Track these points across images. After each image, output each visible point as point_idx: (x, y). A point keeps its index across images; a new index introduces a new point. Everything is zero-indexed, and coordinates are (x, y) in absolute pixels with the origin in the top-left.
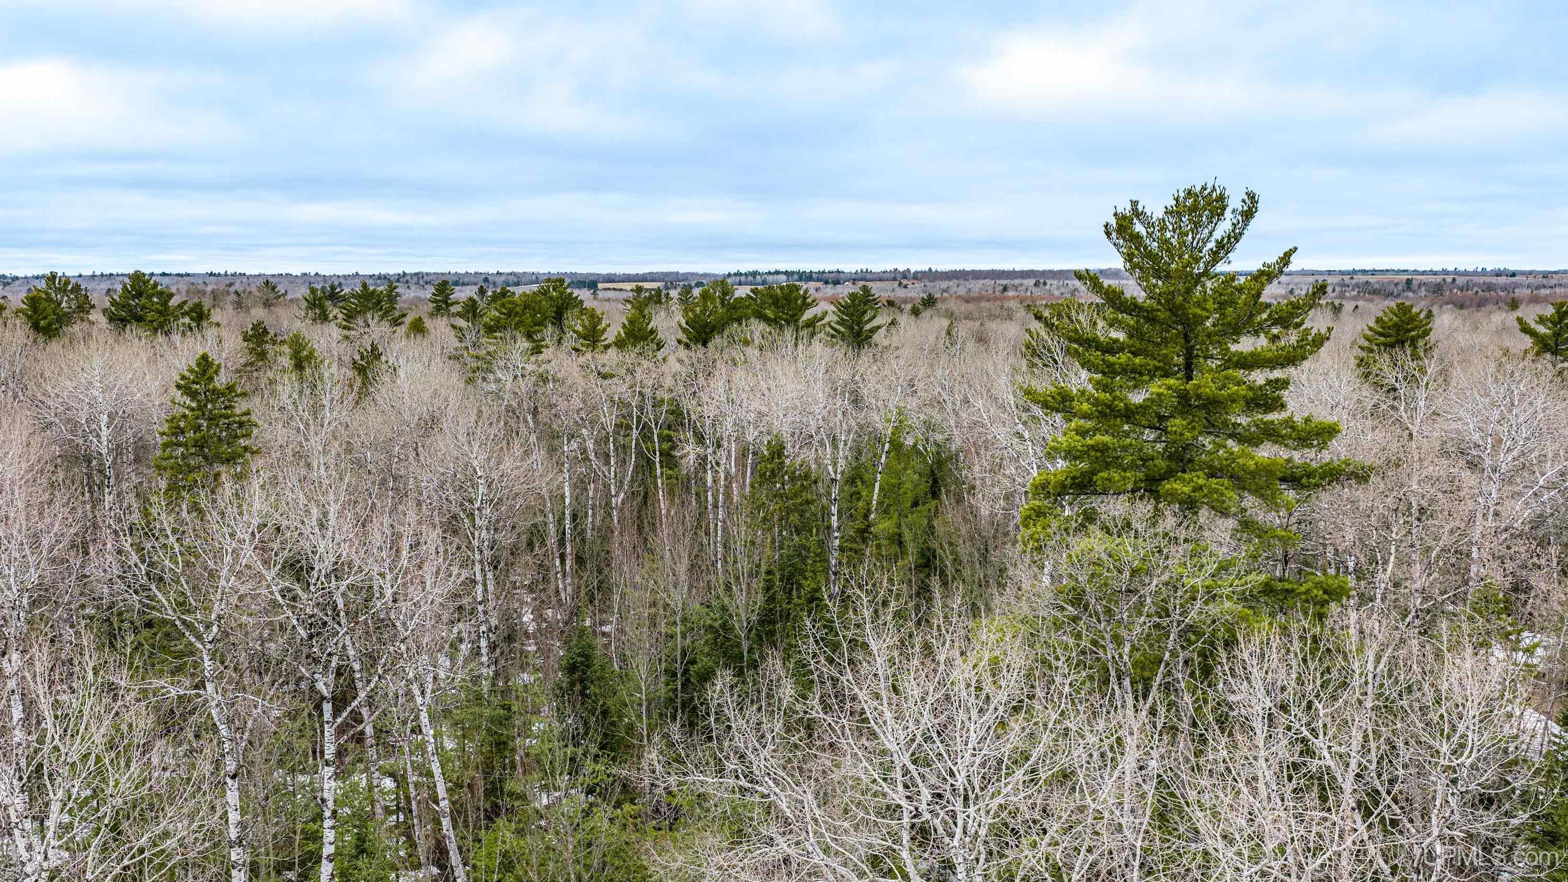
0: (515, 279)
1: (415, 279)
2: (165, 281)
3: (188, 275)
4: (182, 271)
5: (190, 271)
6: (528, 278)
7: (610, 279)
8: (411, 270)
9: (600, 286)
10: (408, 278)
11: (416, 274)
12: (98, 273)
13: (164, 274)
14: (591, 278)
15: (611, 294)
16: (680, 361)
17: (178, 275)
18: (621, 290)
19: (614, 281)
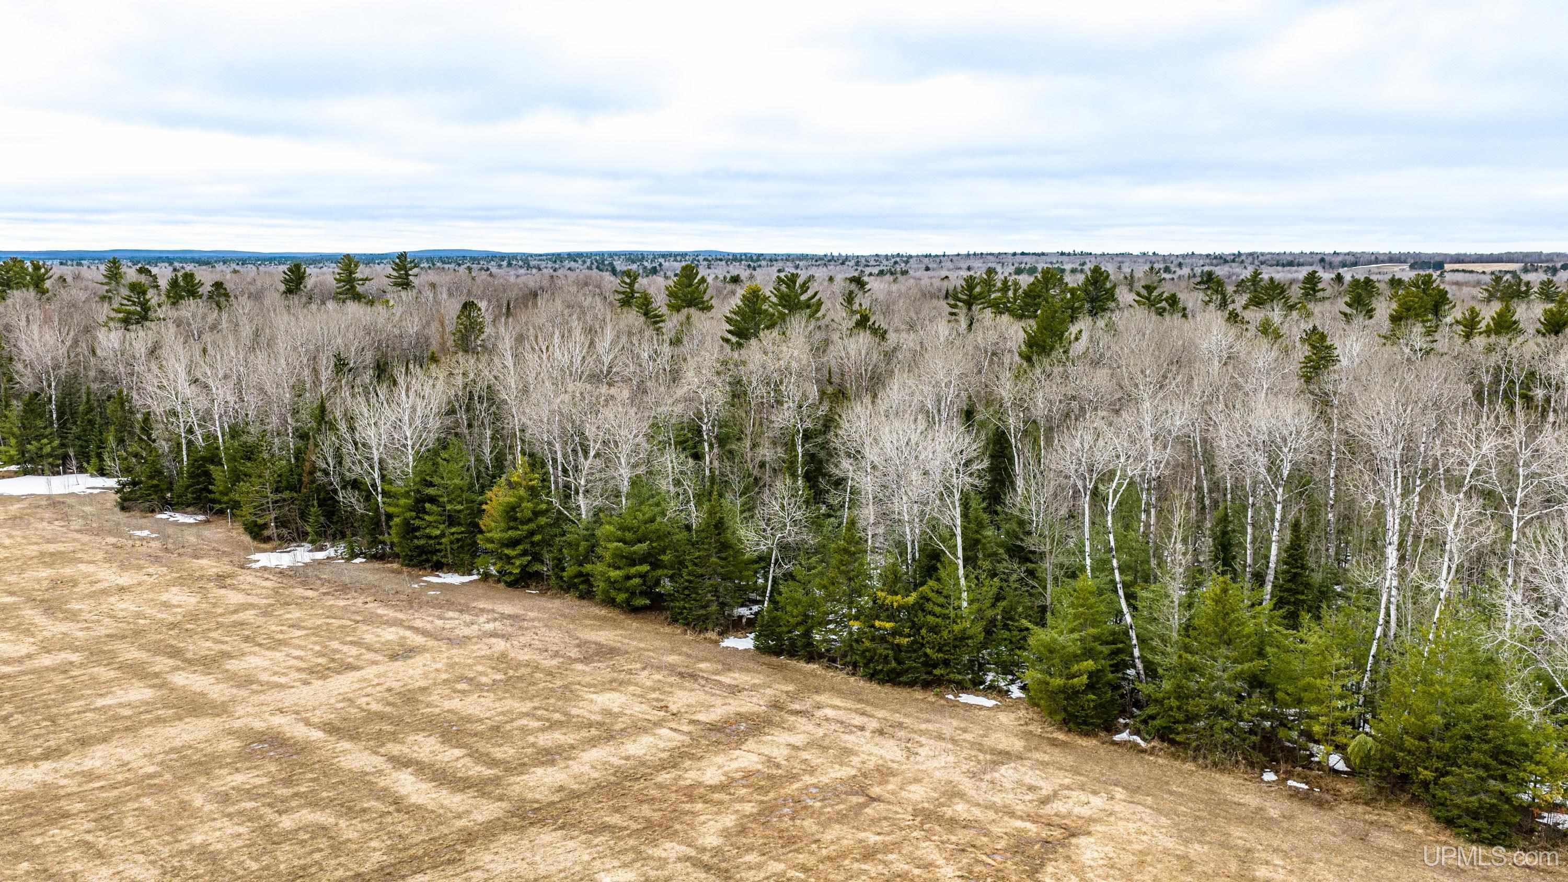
0: (1353, 259)
1: (1250, 259)
2: (1026, 259)
3: (1043, 254)
4: (1039, 251)
5: (1045, 251)
6: (1367, 257)
7: (1459, 259)
8: (1245, 250)
9: (1447, 267)
10: (1243, 258)
11: (1251, 254)
12: (972, 252)
13: (1023, 254)
14: (1437, 259)
15: (1460, 277)
16: (1538, 345)
17: (1034, 254)
18: (1472, 272)
19: (1463, 262)
